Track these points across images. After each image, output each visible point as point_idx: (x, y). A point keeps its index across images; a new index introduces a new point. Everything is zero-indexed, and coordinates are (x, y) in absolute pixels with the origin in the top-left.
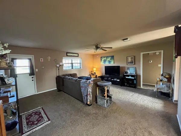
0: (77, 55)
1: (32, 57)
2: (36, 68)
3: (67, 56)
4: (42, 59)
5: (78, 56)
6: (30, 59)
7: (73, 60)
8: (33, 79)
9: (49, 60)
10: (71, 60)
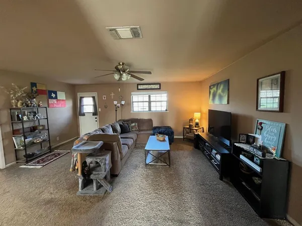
0: (157, 86)
1: (95, 94)
2: (99, 108)
3: (138, 89)
4: (105, 96)
5: (160, 89)
6: (94, 98)
7: (151, 95)
8: (96, 119)
9: (112, 98)
10: (148, 96)
